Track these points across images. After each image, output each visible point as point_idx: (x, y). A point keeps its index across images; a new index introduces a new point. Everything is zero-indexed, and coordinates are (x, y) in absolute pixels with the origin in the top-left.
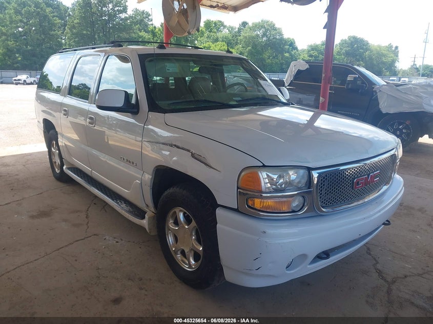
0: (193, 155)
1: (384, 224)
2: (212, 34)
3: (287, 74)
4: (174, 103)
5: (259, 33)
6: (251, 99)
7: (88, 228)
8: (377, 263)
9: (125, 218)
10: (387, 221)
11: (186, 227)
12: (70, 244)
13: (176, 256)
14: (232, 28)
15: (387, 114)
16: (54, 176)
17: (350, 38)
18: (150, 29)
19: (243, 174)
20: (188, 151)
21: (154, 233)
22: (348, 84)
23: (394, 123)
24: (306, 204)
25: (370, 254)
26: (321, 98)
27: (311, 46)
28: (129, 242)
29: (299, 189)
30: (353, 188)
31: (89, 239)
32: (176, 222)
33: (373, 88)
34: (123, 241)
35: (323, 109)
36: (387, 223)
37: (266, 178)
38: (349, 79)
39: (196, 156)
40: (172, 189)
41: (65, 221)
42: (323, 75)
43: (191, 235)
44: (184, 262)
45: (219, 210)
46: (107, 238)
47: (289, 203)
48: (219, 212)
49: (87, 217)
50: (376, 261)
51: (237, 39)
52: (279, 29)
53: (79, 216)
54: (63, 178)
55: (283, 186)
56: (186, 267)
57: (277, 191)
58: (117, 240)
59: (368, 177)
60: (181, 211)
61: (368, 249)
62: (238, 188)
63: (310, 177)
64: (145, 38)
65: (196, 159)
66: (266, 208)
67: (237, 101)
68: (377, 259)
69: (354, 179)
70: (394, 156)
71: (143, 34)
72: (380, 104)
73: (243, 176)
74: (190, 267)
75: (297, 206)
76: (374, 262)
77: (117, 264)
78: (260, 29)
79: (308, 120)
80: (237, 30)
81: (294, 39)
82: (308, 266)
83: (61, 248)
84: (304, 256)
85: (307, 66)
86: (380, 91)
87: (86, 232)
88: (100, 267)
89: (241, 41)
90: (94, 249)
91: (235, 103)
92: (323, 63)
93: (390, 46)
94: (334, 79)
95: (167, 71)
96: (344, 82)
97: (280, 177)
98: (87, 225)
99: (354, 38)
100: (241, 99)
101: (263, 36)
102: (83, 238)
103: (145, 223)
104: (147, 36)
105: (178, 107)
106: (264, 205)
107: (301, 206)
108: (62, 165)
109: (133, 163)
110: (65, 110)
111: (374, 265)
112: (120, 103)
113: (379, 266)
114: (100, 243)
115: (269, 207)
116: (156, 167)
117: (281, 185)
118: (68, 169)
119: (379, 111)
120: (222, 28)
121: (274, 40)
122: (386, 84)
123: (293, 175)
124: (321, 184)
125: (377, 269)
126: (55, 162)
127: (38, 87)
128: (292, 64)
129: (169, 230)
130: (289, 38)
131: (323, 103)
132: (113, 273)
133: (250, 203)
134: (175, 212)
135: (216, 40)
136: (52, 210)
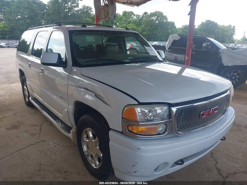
0: (96, 95)
1: (221, 139)
2: (127, 19)
3: (167, 42)
4: (88, 61)
5: (154, 18)
6: (139, 58)
7: (39, 136)
8: (217, 163)
9: (60, 132)
10: (224, 137)
11: (93, 140)
12: (27, 147)
13: (88, 158)
14: (139, 16)
15: (227, 66)
16: (25, 103)
17: (207, 21)
18: (91, 17)
19: (126, 108)
20: (93, 92)
21: (76, 142)
22: (204, 48)
23: (231, 72)
24: (167, 129)
25: (213, 157)
26: (186, 57)
27: (184, 26)
28: (63, 146)
29: (163, 119)
30: (200, 118)
31: (38, 144)
32: (88, 137)
33: (219, 51)
34: (59, 146)
35: (187, 65)
36: (224, 139)
37: (140, 113)
38: (204, 45)
39: (98, 96)
40: (84, 116)
41: (27, 131)
42: (188, 43)
43: (96, 146)
44: (92, 162)
45: (111, 132)
46: (50, 143)
47: (155, 129)
48: (111, 133)
49: (40, 129)
50: (217, 162)
51: (141, 22)
52: (165, 16)
53: (36, 128)
54: (29, 104)
55: (152, 118)
56: (93, 165)
57: (148, 121)
58: (55, 145)
59: (210, 110)
60: (90, 130)
61: (212, 153)
62: (122, 118)
63: (170, 111)
64: (89, 21)
65: (98, 97)
66: (140, 132)
67: (129, 60)
68: (217, 160)
69: (201, 112)
70: (228, 96)
71: (88, 19)
72: (223, 60)
73: (125, 111)
74: (96, 166)
75: (161, 130)
76: (215, 162)
77: (53, 161)
78: (155, 17)
79: (178, 71)
80: (141, 16)
81: (174, 22)
82: (169, 169)
83: (20, 150)
84: (166, 164)
85: (179, 38)
86: (223, 52)
87: (38, 139)
88: (42, 163)
89: (144, 23)
90: (40, 151)
91: (129, 61)
92: (187, 36)
93: (230, 26)
94: (194, 46)
95: (87, 41)
96: (201, 47)
97: (150, 111)
98: (39, 134)
99: (209, 21)
100: (132, 58)
101: (156, 20)
102: (35, 143)
103: (70, 135)
104: (90, 20)
105: (91, 63)
106: (139, 130)
107: (164, 131)
108: (29, 97)
109: (63, 98)
110: (29, 64)
111: (215, 165)
112: (55, 61)
113: (218, 166)
114: (45, 147)
115: (142, 131)
116: (75, 101)
117: (150, 117)
118: (32, 99)
119: (222, 65)
120: (133, 16)
121: (163, 22)
122: (226, 48)
123: (159, 110)
124: (178, 116)
125: (217, 168)
126: (26, 95)
127: (17, 50)
128: (170, 36)
129: (84, 141)
130: (171, 22)
131: (188, 60)
132: (50, 167)
133: (130, 129)
134: (87, 131)
135: (129, 23)
136: (20, 124)
